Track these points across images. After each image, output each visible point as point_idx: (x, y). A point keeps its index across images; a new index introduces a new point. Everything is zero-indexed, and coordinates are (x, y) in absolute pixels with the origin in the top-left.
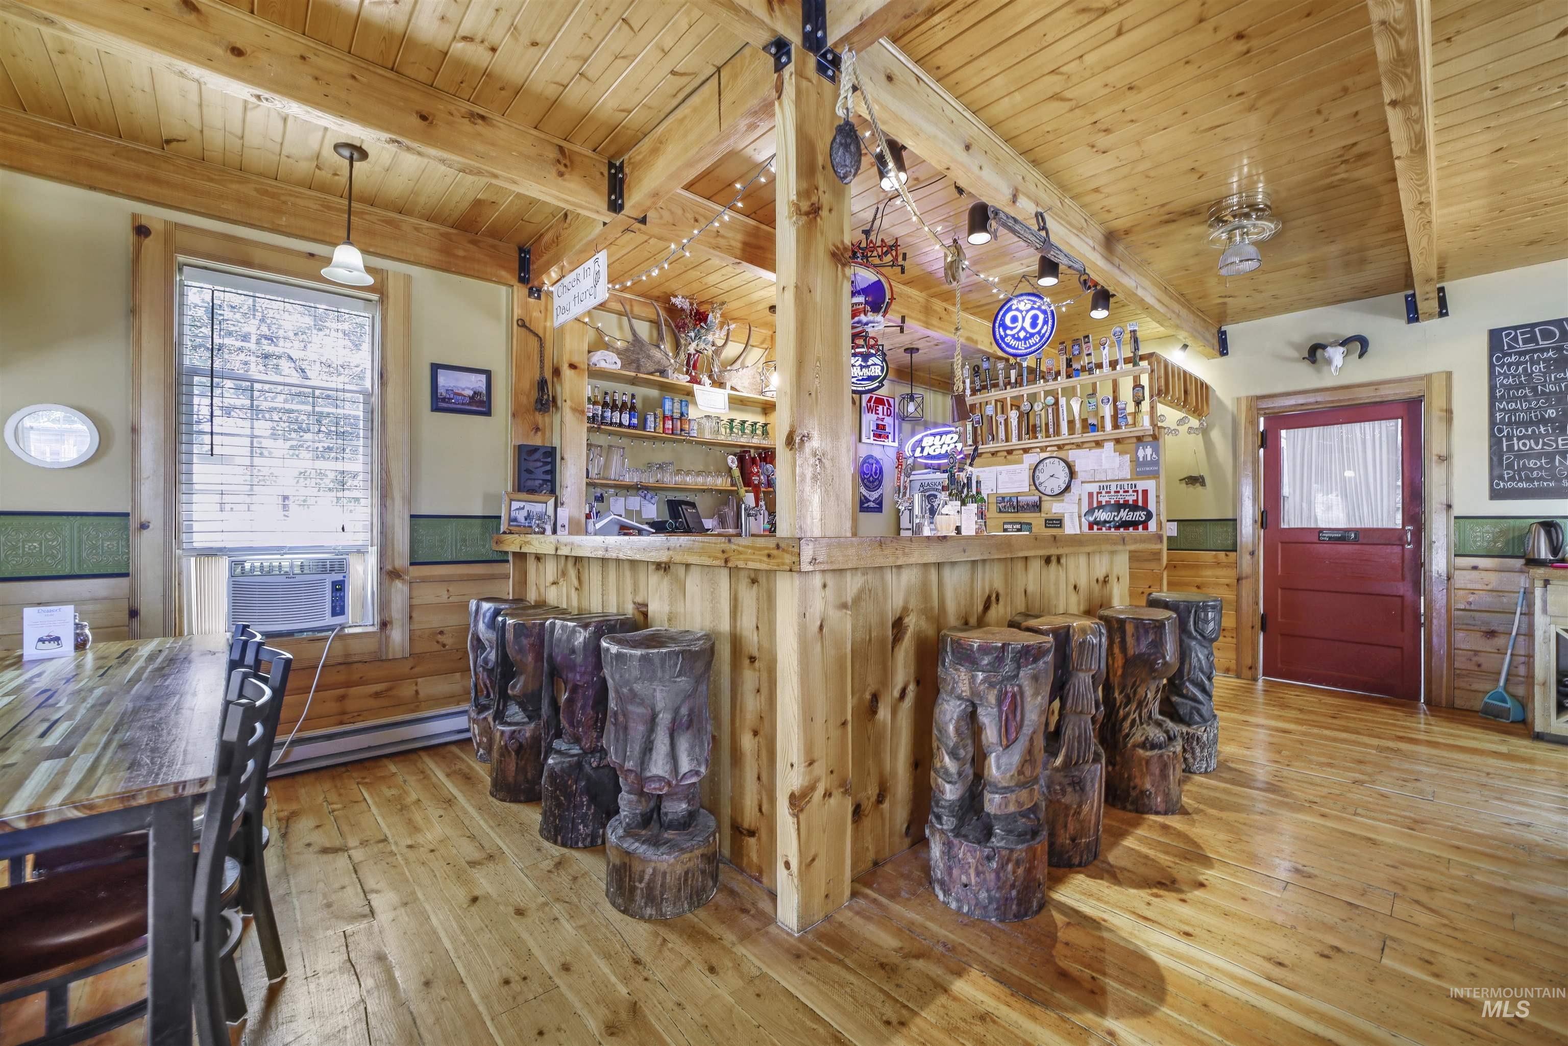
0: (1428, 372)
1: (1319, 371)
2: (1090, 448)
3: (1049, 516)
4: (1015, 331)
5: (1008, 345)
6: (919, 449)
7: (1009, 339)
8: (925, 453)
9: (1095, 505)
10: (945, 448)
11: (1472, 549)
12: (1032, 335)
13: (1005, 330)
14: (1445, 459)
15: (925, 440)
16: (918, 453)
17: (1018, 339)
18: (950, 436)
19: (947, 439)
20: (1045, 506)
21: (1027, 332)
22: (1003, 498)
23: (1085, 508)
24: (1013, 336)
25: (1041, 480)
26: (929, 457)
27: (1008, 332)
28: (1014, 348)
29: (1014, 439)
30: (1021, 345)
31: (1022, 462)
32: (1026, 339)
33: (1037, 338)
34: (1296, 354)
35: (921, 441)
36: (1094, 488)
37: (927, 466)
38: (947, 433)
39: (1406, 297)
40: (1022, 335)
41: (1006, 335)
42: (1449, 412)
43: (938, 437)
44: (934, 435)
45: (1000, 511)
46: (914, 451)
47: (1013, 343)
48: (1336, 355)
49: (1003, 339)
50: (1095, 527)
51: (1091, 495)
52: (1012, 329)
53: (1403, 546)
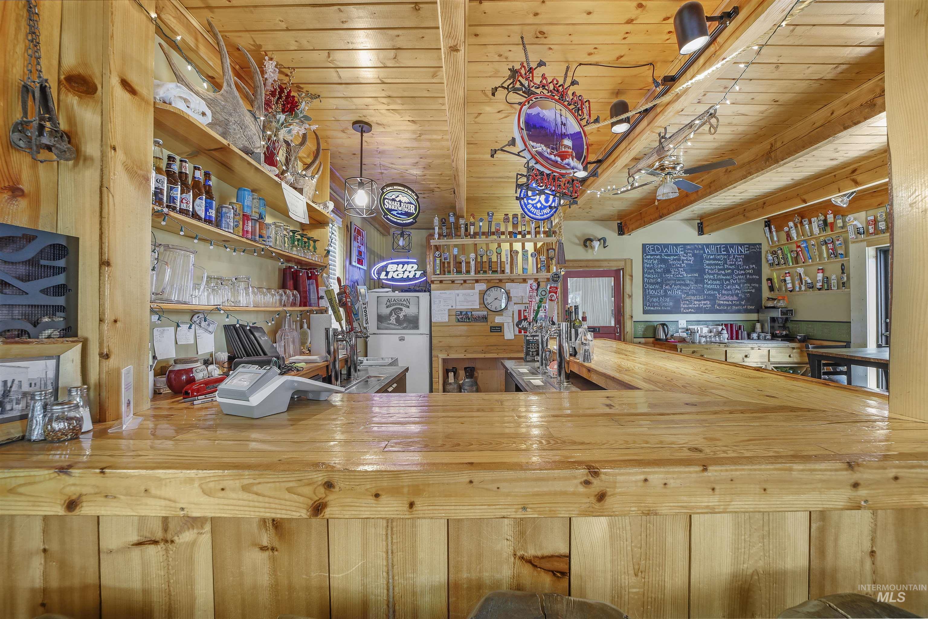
0: (625, 258)
1: (587, 251)
2: (520, 283)
3: (493, 325)
4: (534, 202)
5: (529, 210)
6: (384, 273)
7: (530, 206)
8: (390, 276)
9: (522, 318)
10: (406, 274)
11: (638, 335)
12: (545, 207)
13: (527, 200)
14: (630, 296)
15: (390, 266)
16: (383, 276)
17: (536, 208)
18: (410, 266)
19: (408, 267)
20: (490, 318)
21: (542, 204)
22: (461, 312)
23: (516, 320)
24: (533, 205)
25: (489, 301)
26: (393, 279)
27: (530, 201)
28: (533, 213)
29: (472, 273)
30: (538, 212)
31: (473, 288)
32: (541, 209)
33: (547, 210)
34: (577, 241)
35: (386, 266)
36: (522, 308)
37: (388, 286)
38: (408, 263)
39: (618, 224)
40: (539, 205)
41: (529, 204)
42: (632, 276)
43: (401, 266)
44: (398, 263)
45: (459, 321)
46: (379, 273)
47: (533, 210)
48: (596, 244)
49: (526, 206)
50: (523, 331)
51: (520, 311)
52: (532, 200)
53: (615, 334)
